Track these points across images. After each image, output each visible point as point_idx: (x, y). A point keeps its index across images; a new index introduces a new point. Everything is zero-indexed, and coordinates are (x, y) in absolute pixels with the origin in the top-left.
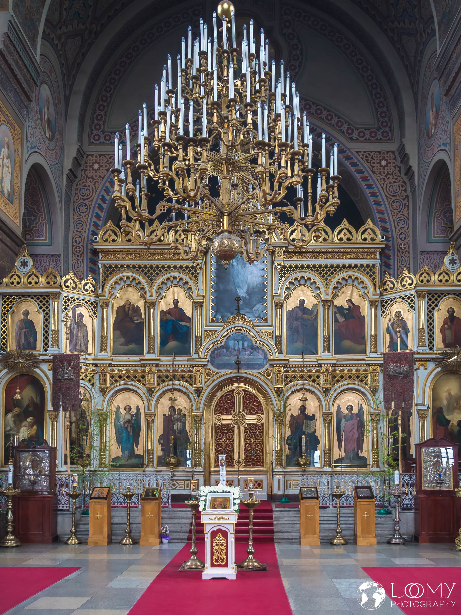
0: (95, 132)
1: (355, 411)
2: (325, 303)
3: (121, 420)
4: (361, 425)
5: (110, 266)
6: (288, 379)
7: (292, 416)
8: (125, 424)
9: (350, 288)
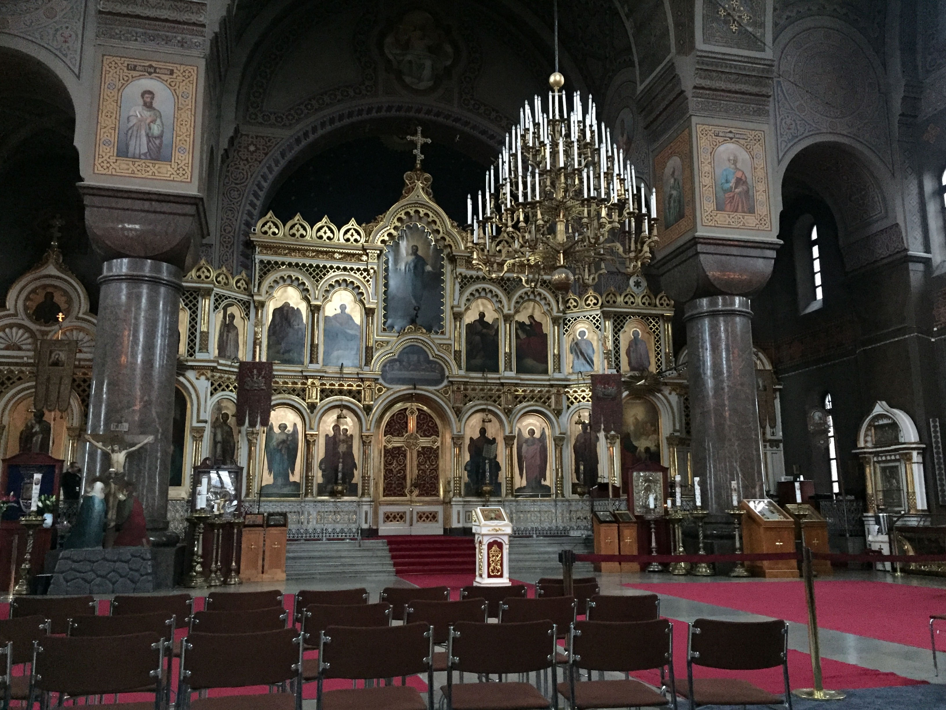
0: (251, 110)
1: (537, 435)
2: (507, 318)
3: (274, 440)
4: (544, 450)
5: (269, 262)
6: (467, 398)
7: (471, 439)
8: (278, 445)
9: (532, 304)
